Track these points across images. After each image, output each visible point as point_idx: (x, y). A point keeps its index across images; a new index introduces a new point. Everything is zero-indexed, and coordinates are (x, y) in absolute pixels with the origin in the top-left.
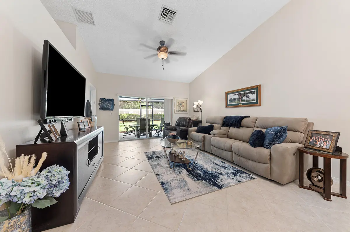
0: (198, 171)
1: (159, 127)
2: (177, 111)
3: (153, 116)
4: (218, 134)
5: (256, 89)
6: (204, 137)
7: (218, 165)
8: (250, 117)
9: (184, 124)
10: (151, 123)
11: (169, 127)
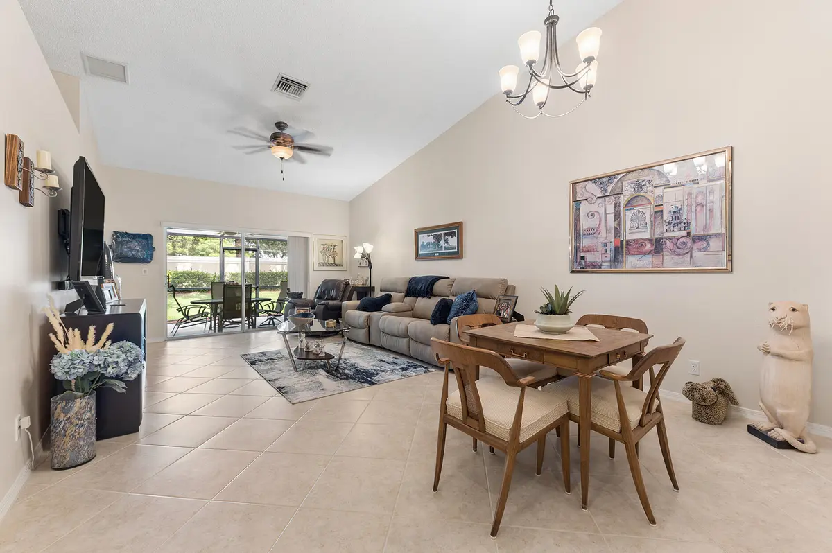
0: (346, 371)
1: (275, 304)
2: (320, 264)
3: (259, 280)
4: (393, 309)
5: (456, 229)
6: (369, 319)
7: (384, 362)
8: (448, 278)
9: (333, 293)
10: (253, 296)
11: (298, 301)
